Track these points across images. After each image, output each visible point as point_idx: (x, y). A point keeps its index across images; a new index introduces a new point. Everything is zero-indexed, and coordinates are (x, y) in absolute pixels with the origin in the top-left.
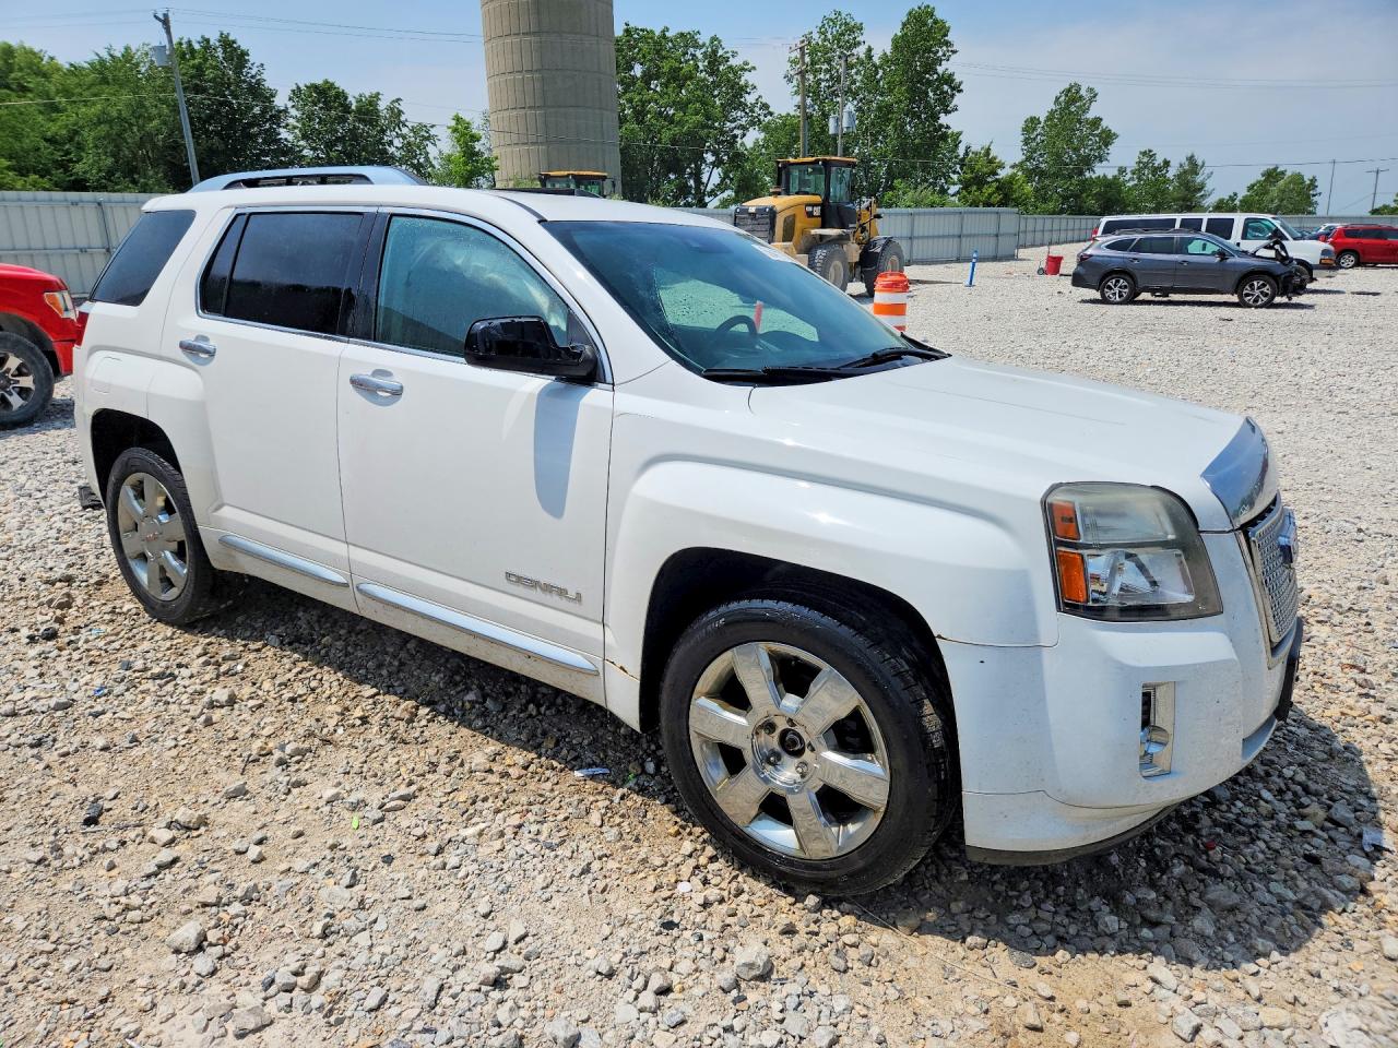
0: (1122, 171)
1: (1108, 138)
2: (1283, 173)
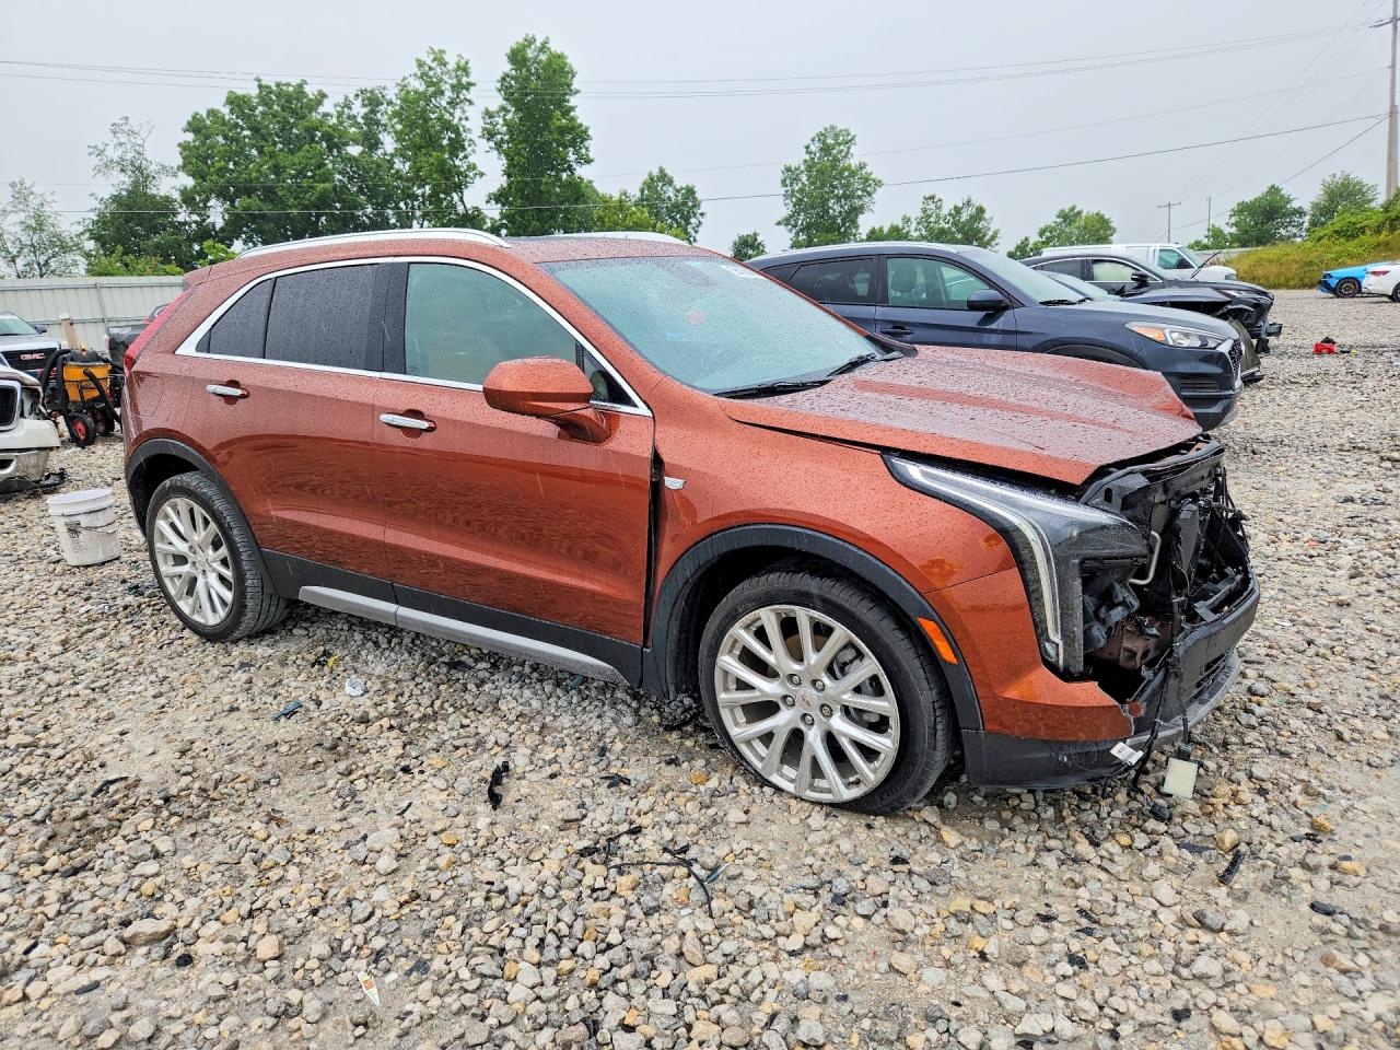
0: (907, 220)
1: (869, 184)
2: (1079, 213)
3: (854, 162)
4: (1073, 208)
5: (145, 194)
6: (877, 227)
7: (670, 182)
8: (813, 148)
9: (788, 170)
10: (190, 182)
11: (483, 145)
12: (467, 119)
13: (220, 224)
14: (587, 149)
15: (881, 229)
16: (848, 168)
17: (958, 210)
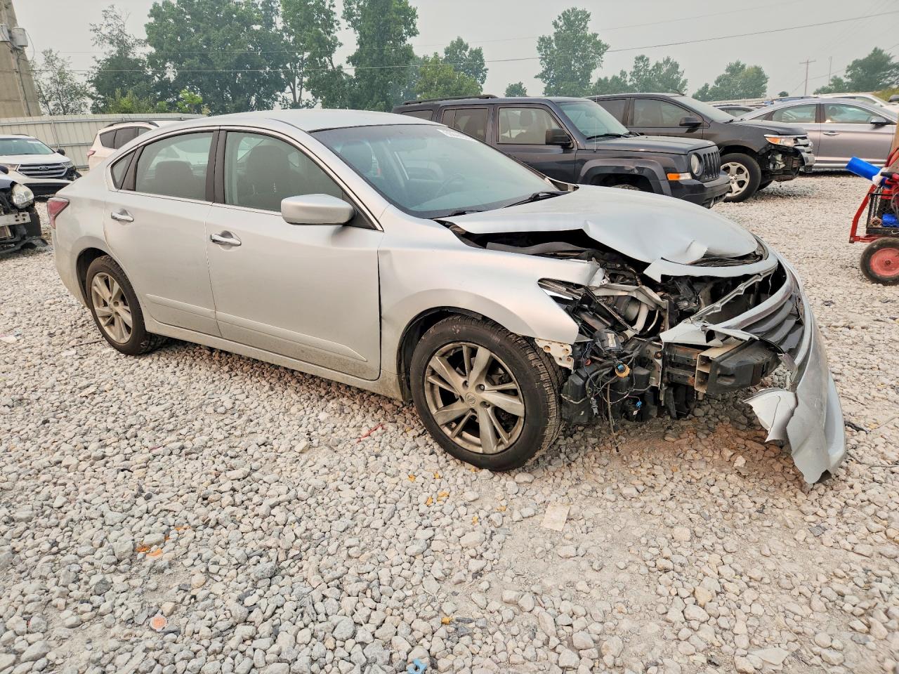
0: (623, 73)
1: (600, 48)
2: (743, 67)
3: (589, 33)
4: (738, 64)
5: (126, 58)
6: (603, 78)
7: (466, 47)
8: (561, 24)
9: (542, 39)
10: (153, 50)
11: (345, 23)
12: (334, 6)
13: (172, 78)
14: (414, 25)
15: (606, 79)
16: (584, 37)
17: (658, 66)
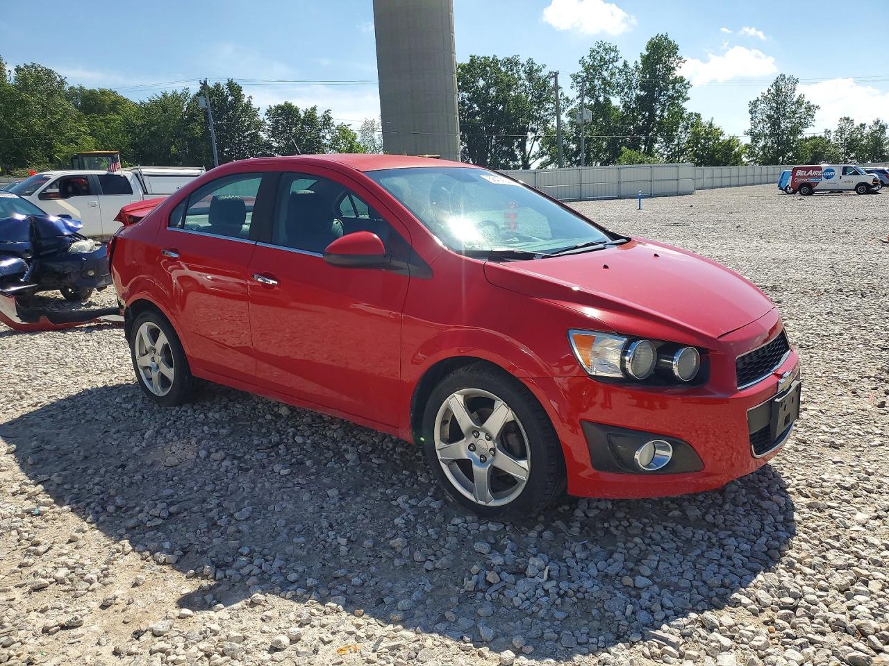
1: (810, 109)
3: (797, 96)
8: (772, 91)
9: (752, 102)
17: (863, 126)
